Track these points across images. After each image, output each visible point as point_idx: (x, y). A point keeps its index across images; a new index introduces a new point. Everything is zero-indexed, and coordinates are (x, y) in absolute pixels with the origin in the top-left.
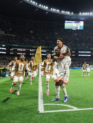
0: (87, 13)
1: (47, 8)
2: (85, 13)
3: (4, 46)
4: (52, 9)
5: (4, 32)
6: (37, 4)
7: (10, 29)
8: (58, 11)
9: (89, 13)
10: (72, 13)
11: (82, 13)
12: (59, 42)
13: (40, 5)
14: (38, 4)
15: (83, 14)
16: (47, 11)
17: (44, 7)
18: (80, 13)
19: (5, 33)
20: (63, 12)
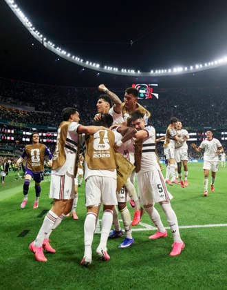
0: (163, 71)
1: (98, 66)
2: (160, 71)
3: (34, 129)
4: (106, 67)
5: (34, 108)
6: (82, 60)
7: (43, 104)
8: (116, 70)
9: (166, 71)
10: (139, 72)
11: (154, 72)
12: (100, 102)
13: (87, 62)
14: (84, 61)
15: (156, 72)
16: (99, 72)
17: (94, 64)
18: (152, 72)
19: (36, 110)
20: (124, 71)
